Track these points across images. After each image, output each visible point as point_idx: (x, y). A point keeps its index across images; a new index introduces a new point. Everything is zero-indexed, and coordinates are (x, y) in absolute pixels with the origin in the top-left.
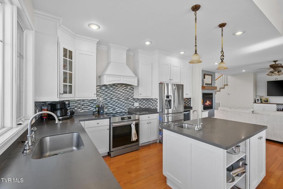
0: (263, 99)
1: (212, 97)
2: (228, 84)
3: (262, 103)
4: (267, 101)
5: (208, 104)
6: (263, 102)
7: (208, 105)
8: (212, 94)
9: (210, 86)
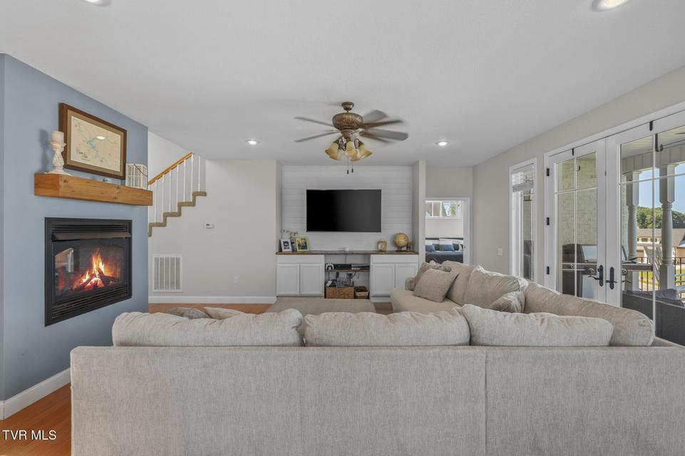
0: (298, 240)
1: (130, 239)
2: (206, 191)
3: (294, 252)
4: (305, 247)
5: (96, 279)
6: (298, 250)
7: (95, 285)
8: (126, 226)
9: (117, 182)
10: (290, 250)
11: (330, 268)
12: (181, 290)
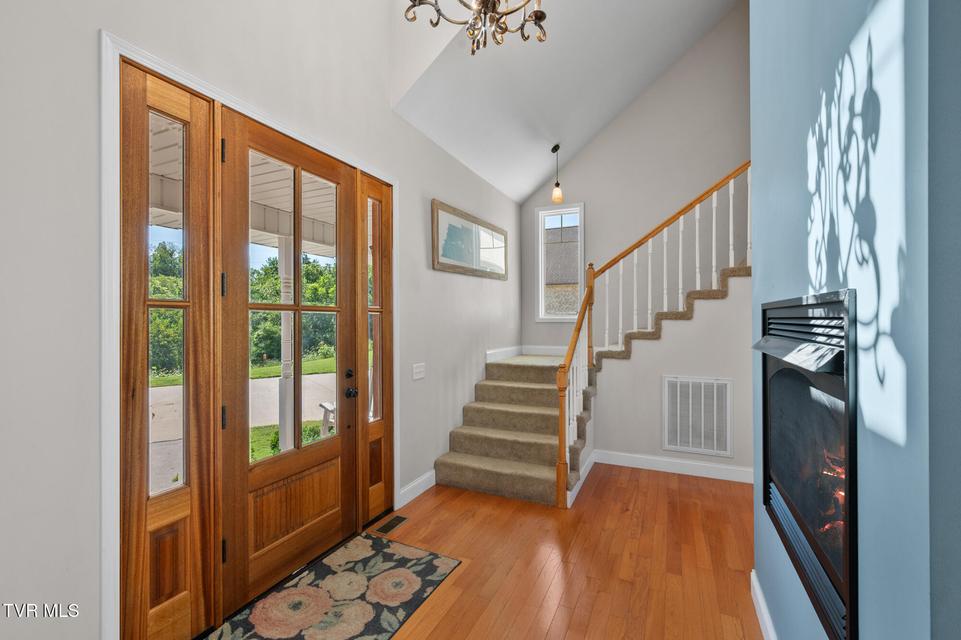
12: (728, 453)
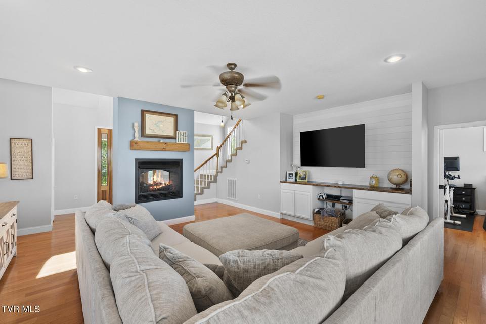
10: (294, 180)
11: (321, 198)
12: (236, 199)
